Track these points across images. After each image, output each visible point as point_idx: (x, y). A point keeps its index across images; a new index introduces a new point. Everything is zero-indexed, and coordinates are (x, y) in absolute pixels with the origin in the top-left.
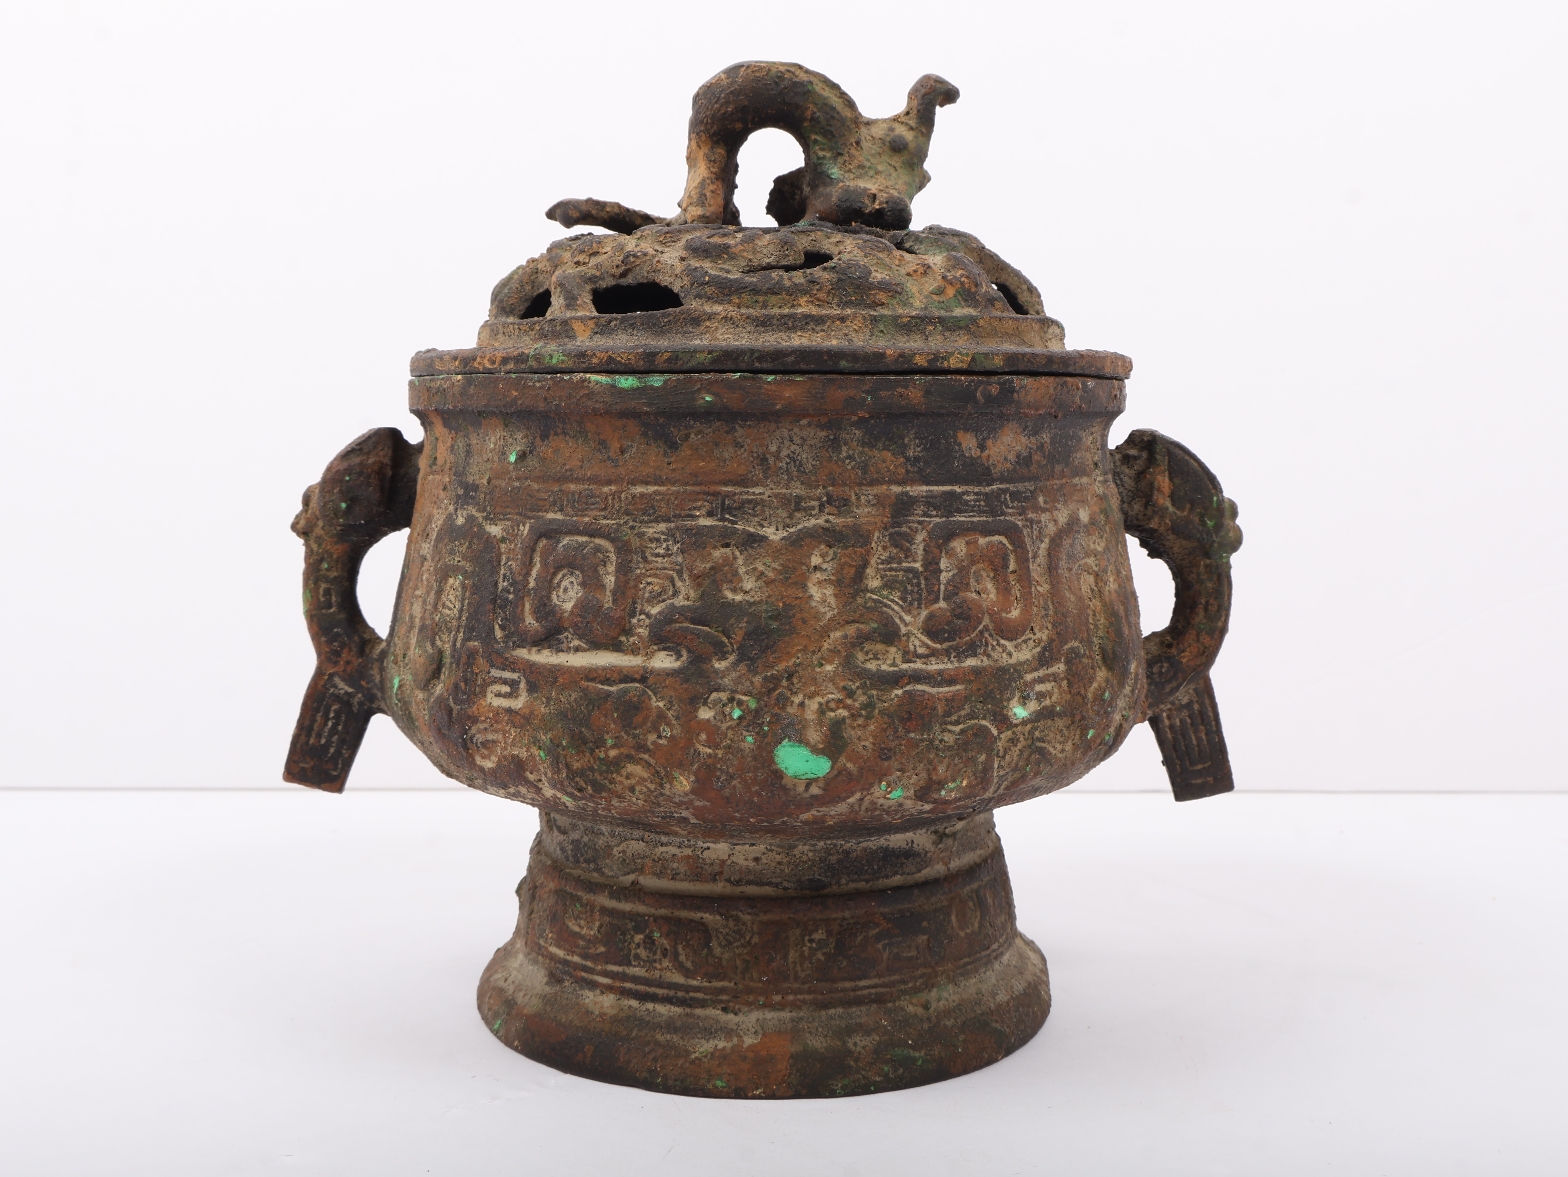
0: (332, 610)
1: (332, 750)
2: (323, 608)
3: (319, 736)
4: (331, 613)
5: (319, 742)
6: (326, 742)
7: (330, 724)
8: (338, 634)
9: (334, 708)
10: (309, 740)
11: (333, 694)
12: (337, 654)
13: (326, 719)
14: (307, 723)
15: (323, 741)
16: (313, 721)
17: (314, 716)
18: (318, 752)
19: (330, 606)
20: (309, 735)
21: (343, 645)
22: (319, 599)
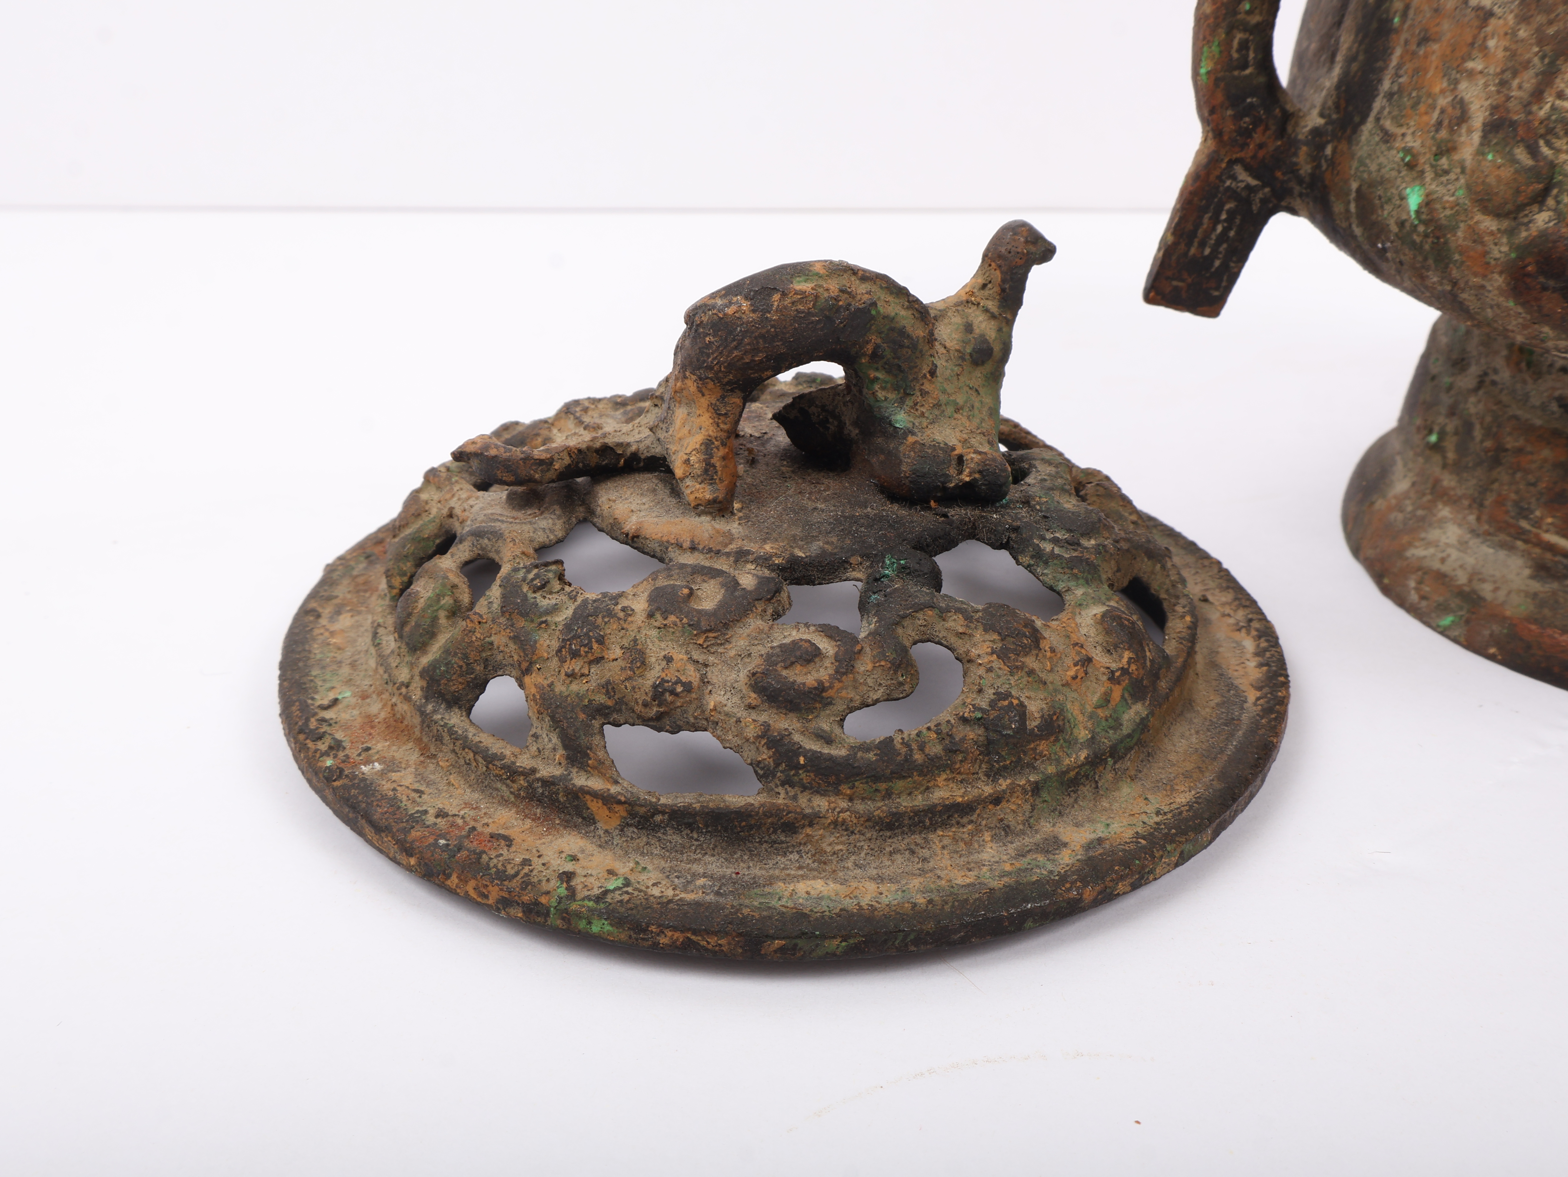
0: (1248, 72)
1: (1217, 263)
2: (1236, 68)
3: (1202, 244)
4: (1246, 77)
5: (1202, 252)
6: (1211, 253)
7: (1219, 228)
8: (1251, 105)
9: (1227, 207)
10: (1189, 250)
11: (1229, 188)
12: (1247, 133)
13: (1216, 220)
14: (1190, 226)
15: (1207, 251)
16: (1198, 225)
17: (1200, 218)
18: (1201, 265)
19: (1245, 67)
20: (1189, 245)
21: (1256, 122)
22: (1231, 56)
